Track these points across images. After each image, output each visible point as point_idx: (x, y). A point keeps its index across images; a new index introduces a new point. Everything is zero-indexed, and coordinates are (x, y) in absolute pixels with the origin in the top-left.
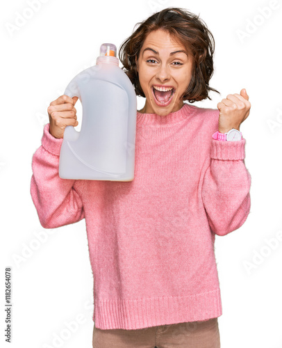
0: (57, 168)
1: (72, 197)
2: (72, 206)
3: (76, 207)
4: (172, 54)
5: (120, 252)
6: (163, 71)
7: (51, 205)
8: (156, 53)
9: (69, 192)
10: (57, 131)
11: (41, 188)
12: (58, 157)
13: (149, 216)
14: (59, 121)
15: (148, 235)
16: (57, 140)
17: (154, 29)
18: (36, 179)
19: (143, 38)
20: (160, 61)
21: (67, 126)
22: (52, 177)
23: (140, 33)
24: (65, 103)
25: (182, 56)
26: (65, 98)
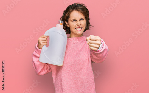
0: (39, 58)
1: (46, 66)
2: (46, 69)
3: (47, 69)
5: (62, 83)
9: (45, 65)
10: (40, 47)
11: (36, 64)
12: (40, 54)
13: (72, 71)
14: (41, 43)
15: (71, 77)
16: (40, 50)
21: (44, 45)
24: (44, 38)
26: (44, 36)
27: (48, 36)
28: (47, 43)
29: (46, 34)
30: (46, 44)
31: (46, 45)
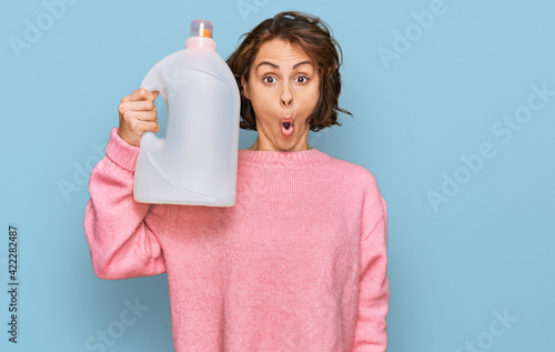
4: (295, 67)
6: (286, 90)
7: (113, 239)
8: (275, 66)
14: (134, 122)
17: (269, 39)
18: (95, 202)
19: (254, 51)
20: (279, 77)
21: (145, 131)
22: (119, 201)
23: (251, 45)
24: (143, 99)
25: (307, 69)
26: (143, 93)
27: (156, 93)
28: (155, 120)
29: (147, 85)
30: (153, 125)
31: (154, 131)
